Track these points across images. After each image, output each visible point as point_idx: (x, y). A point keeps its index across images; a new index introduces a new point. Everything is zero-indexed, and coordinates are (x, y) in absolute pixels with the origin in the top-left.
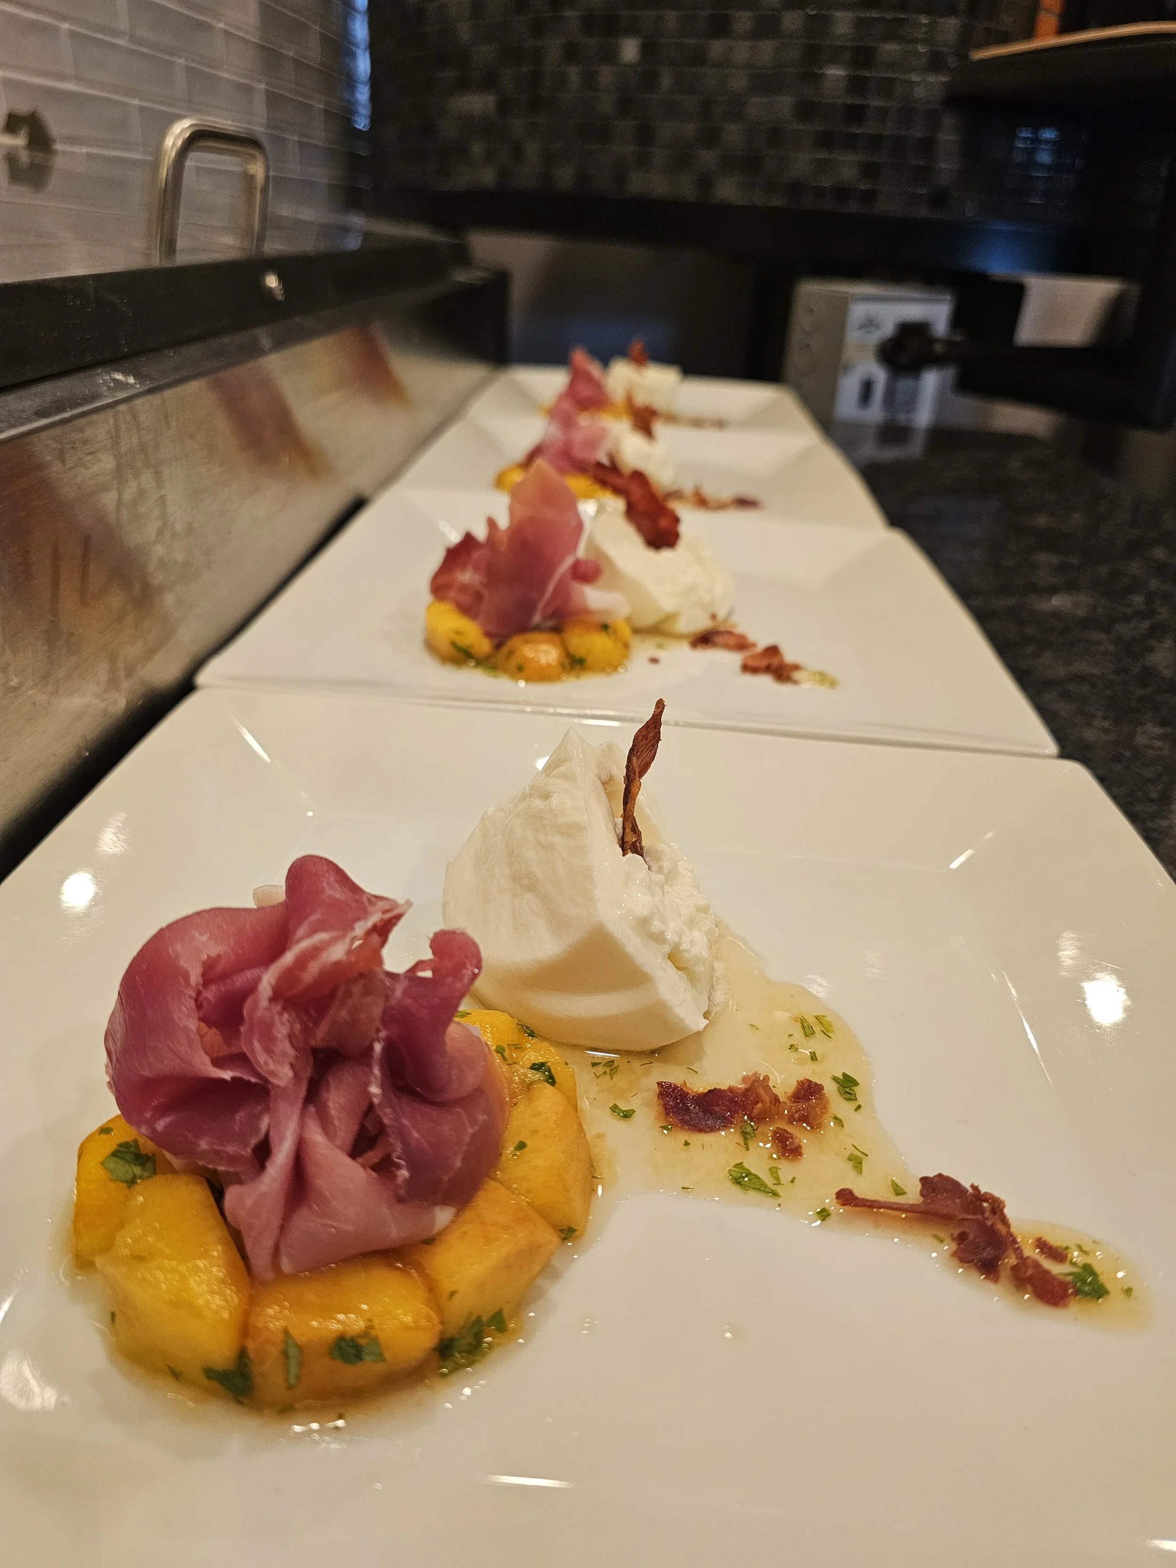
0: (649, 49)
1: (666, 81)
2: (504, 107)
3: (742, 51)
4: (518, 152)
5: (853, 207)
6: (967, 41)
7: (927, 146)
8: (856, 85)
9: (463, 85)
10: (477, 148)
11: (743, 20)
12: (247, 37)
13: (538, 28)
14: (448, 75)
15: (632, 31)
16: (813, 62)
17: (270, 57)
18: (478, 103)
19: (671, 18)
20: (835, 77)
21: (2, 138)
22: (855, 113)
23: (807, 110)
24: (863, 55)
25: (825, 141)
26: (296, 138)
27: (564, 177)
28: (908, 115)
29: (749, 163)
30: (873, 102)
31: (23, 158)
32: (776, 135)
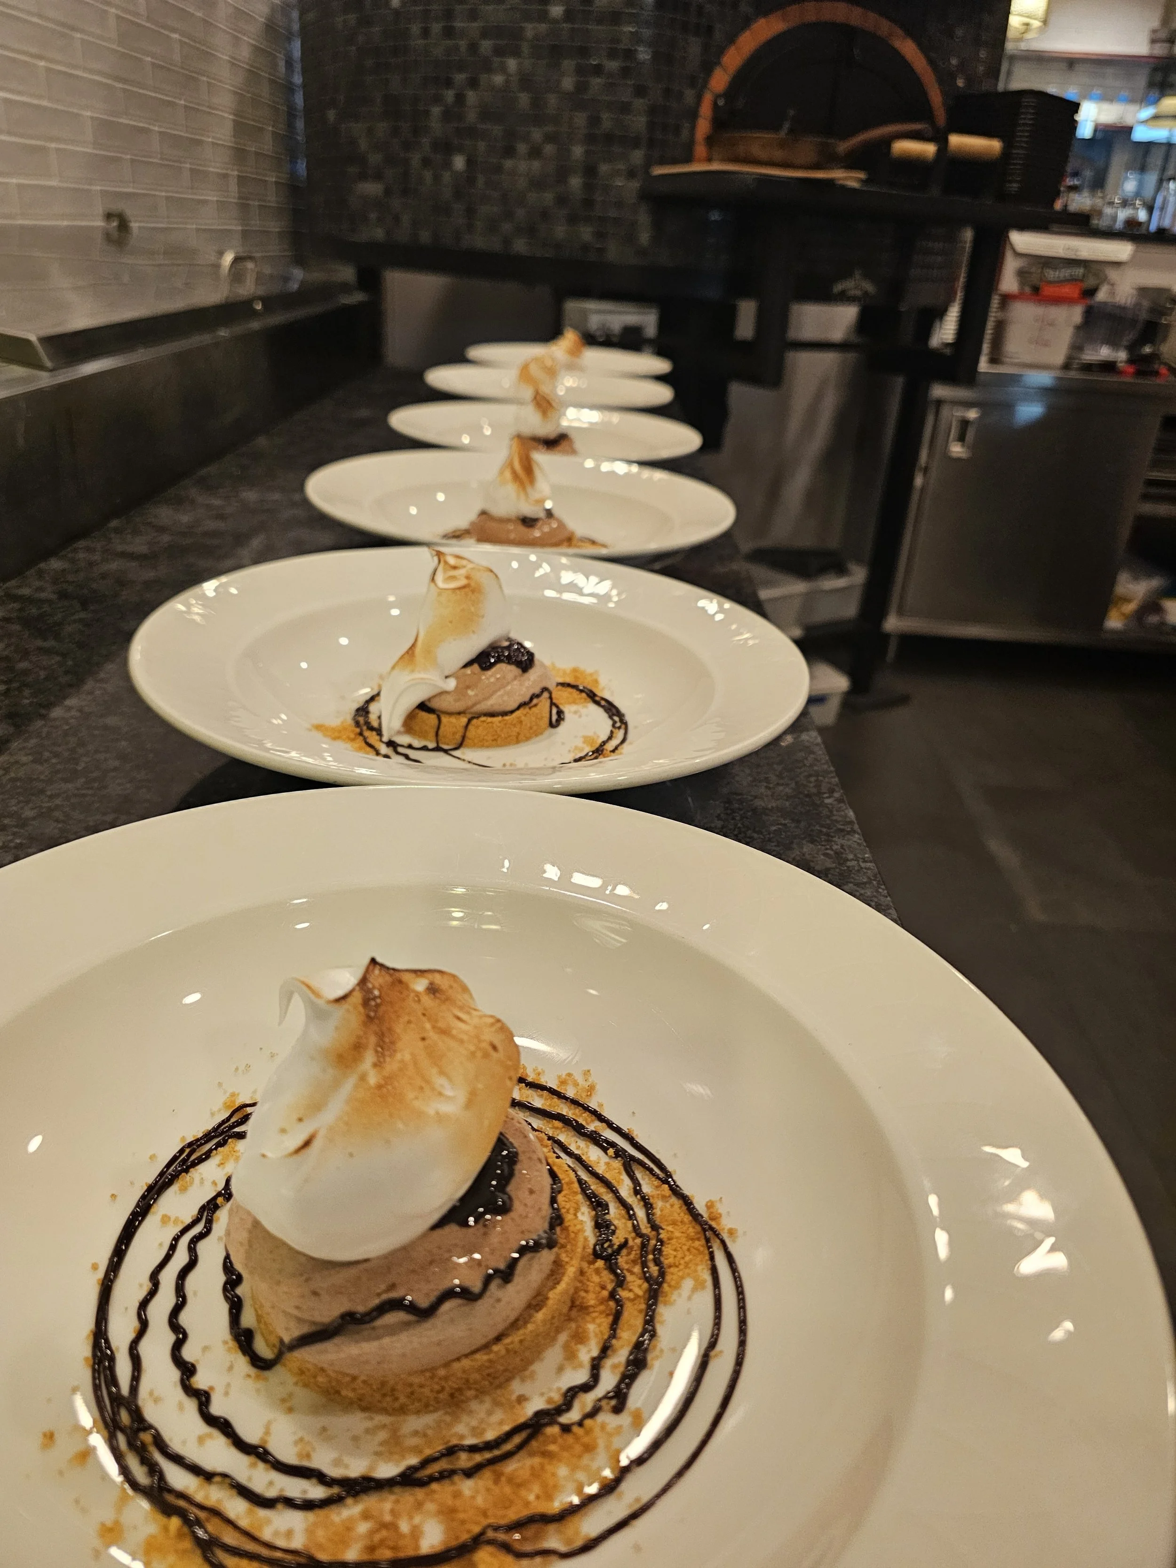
0: (470, 162)
1: (481, 180)
2: (388, 192)
3: (523, 166)
4: (397, 219)
5: (593, 257)
6: (649, 163)
7: (633, 224)
8: (589, 187)
9: (363, 176)
10: (373, 216)
11: (522, 148)
12: (225, 144)
13: (405, 147)
14: (352, 170)
15: (460, 150)
16: (562, 174)
17: (239, 154)
18: (371, 188)
19: (482, 146)
20: (576, 182)
21: (100, 223)
22: (588, 203)
23: (562, 200)
24: (590, 171)
25: (573, 220)
26: (257, 203)
27: (425, 236)
28: (619, 204)
29: (531, 231)
30: (598, 197)
31: (115, 234)
32: (545, 215)
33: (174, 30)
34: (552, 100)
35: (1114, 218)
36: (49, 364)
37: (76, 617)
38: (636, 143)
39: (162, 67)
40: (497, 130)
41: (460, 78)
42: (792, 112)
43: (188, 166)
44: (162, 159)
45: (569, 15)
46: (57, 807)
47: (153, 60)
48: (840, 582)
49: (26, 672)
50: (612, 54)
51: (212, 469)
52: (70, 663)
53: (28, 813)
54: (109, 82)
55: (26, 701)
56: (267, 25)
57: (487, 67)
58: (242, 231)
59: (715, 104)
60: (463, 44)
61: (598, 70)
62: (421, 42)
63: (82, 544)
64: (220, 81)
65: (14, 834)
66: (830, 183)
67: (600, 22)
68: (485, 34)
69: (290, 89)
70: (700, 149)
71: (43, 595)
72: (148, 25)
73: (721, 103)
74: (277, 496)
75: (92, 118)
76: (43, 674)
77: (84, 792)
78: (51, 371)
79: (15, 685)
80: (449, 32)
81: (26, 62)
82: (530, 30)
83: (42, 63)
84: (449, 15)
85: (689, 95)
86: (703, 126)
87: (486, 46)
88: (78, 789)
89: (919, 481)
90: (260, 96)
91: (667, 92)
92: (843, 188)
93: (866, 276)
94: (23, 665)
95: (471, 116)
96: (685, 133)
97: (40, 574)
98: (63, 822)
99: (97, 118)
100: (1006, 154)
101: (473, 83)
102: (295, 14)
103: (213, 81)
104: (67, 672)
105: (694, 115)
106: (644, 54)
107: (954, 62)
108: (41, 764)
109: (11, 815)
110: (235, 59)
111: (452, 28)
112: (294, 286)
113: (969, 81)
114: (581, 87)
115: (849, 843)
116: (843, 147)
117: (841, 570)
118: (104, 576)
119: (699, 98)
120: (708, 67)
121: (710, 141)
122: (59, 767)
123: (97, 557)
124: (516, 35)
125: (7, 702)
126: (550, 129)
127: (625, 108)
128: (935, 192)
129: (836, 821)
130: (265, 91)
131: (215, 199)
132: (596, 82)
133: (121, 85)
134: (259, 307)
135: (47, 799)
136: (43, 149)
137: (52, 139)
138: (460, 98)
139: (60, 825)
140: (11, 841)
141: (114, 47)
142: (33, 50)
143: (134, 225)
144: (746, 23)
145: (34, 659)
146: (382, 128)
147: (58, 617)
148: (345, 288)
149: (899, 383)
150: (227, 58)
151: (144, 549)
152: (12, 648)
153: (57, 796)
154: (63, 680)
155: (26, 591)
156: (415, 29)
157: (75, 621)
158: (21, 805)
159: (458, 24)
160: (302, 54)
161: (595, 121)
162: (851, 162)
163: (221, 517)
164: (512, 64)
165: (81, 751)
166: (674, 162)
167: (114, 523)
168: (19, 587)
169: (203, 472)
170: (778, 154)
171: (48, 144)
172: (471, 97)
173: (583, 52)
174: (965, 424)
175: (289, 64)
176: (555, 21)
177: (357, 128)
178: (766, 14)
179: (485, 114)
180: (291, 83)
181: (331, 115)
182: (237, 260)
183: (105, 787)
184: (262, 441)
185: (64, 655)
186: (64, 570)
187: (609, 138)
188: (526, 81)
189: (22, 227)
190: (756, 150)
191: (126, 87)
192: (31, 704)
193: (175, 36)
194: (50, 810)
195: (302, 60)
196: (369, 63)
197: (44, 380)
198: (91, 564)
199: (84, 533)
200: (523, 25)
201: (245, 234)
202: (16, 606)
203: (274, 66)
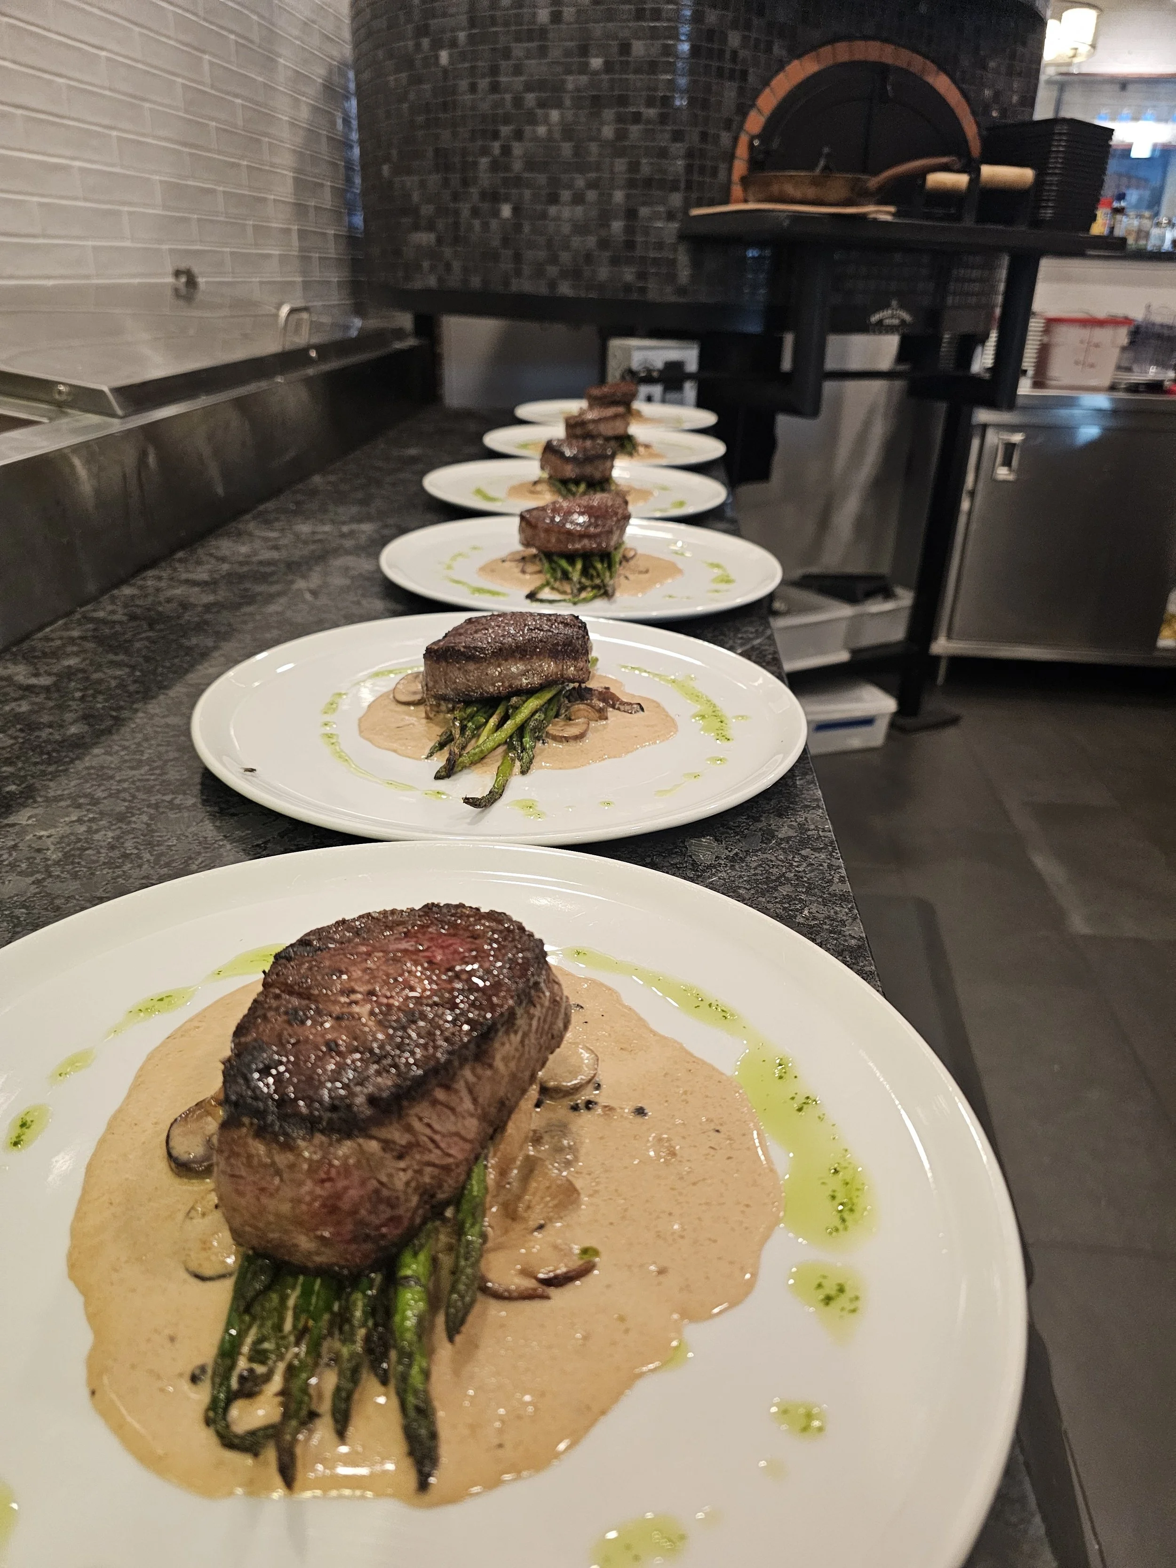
0: (516, 210)
1: (527, 228)
2: (439, 241)
3: (566, 212)
4: (448, 267)
5: (635, 296)
6: (688, 205)
7: (673, 263)
8: (629, 230)
9: (416, 228)
10: (426, 264)
11: (566, 195)
12: (286, 200)
13: (455, 197)
14: (406, 221)
15: (507, 200)
16: (605, 218)
17: (300, 209)
18: (425, 238)
19: (527, 193)
20: (617, 226)
21: (170, 280)
22: (630, 245)
23: (604, 244)
24: (631, 214)
25: (615, 261)
26: (317, 255)
27: (476, 282)
28: (660, 246)
29: (575, 274)
30: (639, 239)
31: (183, 290)
32: (589, 258)
33: (237, 96)
34: (594, 148)
35: (1162, 239)
36: (120, 412)
37: (144, 635)
38: (675, 188)
39: (225, 130)
40: (542, 179)
41: (505, 130)
42: (826, 150)
43: (251, 223)
44: (226, 217)
45: (608, 67)
46: (125, 790)
47: (218, 125)
48: (889, 606)
49: (100, 681)
50: (650, 102)
51: (270, 505)
52: (138, 673)
53: (99, 794)
54: (176, 147)
55: (99, 706)
56: (324, 85)
57: (532, 120)
58: (303, 281)
59: (751, 146)
60: (508, 97)
61: (637, 118)
62: (468, 97)
63: (150, 573)
64: (283, 142)
65: (88, 810)
66: (863, 217)
67: (636, 72)
68: (529, 87)
69: (347, 145)
70: (737, 190)
71: (116, 617)
72: (213, 92)
73: (756, 143)
74: (327, 528)
75: (161, 182)
76: (113, 683)
77: (148, 777)
78: (121, 418)
79: (91, 692)
80: (495, 88)
81: (99, 133)
82: (571, 81)
83: (114, 133)
84: (494, 71)
85: (725, 138)
86: (740, 167)
87: (530, 99)
88: (142, 775)
89: (965, 505)
90: (320, 153)
91: (704, 136)
92: (875, 220)
93: (902, 307)
94: (96, 676)
95: (517, 166)
96: (722, 175)
97: (113, 600)
98: (130, 801)
99: (166, 182)
100: (1039, 181)
101: (519, 135)
102: (351, 75)
103: (275, 142)
104: (135, 682)
105: (731, 157)
106: (680, 102)
107: (987, 93)
108: (111, 755)
109: (85, 796)
110: (296, 120)
111: (497, 82)
112: (354, 333)
113: (1003, 112)
114: (621, 135)
115: (813, 816)
116: (873, 182)
117: (888, 594)
118: (169, 600)
119: (736, 140)
120: (743, 110)
121: (745, 181)
122: (127, 758)
123: (163, 584)
124: (558, 87)
125: (82, 706)
126: (593, 175)
127: (663, 153)
128: (969, 222)
129: (805, 799)
130: (324, 148)
131: (278, 252)
132: (635, 130)
133: (187, 150)
134: (313, 354)
135: (115, 783)
136: (117, 213)
137: (124, 203)
138: (506, 150)
139: (126, 804)
140: (85, 816)
141: (181, 114)
142: (106, 122)
143: (201, 280)
144: (781, 66)
145: (106, 670)
146: (434, 179)
147: (128, 636)
148: (399, 334)
149: (941, 408)
150: (287, 118)
151: (205, 577)
152: (88, 662)
153: (125, 781)
154: (132, 688)
155: (101, 614)
156: (463, 84)
157: (141, 639)
158: (94, 788)
159: (503, 79)
160: (358, 111)
161: (634, 167)
162: (883, 197)
163: (276, 548)
164: (555, 115)
165: (145, 745)
166: (711, 204)
167: (180, 554)
168: (94, 610)
169: (261, 508)
170: (811, 192)
171: (121, 208)
172: (518, 149)
173: (623, 101)
174: (1010, 448)
175: (346, 121)
176: (596, 73)
177: (411, 181)
178: (799, 56)
179: (531, 165)
180: (348, 139)
181: (386, 169)
182: (292, 311)
183: (166, 774)
184: (317, 479)
185: (133, 668)
186: (134, 596)
187: (648, 183)
188: (568, 133)
189: (98, 287)
190: (790, 190)
191: (194, 151)
192: (104, 708)
193: (239, 101)
194: (119, 791)
195: (359, 116)
196: (420, 119)
197: (116, 426)
198: (158, 590)
199: (153, 563)
200: (564, 77)
201: (306, 285)
202: (91, 626)
203: (333, 123)
